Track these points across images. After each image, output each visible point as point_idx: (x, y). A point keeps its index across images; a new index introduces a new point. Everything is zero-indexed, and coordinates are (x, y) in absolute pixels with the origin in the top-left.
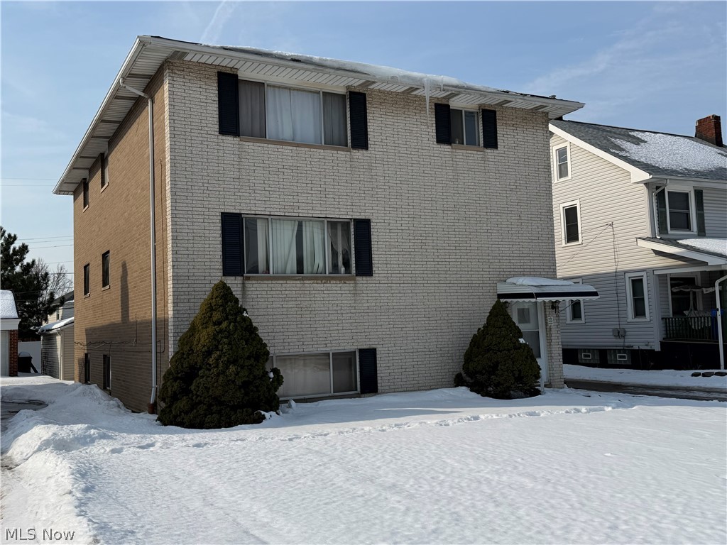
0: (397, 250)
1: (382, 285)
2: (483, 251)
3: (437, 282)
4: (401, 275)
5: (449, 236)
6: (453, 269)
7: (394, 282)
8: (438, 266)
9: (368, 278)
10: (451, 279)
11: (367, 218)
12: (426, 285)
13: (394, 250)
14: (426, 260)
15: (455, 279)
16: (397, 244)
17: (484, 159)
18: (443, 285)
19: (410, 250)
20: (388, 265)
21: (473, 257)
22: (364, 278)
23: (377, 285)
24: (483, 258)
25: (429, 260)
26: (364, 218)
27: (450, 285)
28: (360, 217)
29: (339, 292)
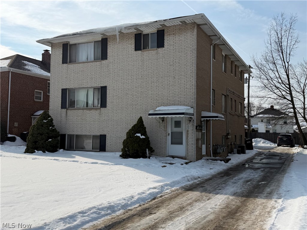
0: (116, 97)
1: (110, 111)
2: (154, 95)
3: (132, 109)
4: (117, 107)
5: (138, 90)
6: (139, 104)
7: (114, 110)
8: (133, 103)
9: (105, 108)
10: (138, 108)
11: (106, 85)
12: (127, 111)
13: (115, 97)
14: (128, 100)
15: (140, 108)
16: (117, 94)
17: (157, 53)
18: (134, 110)
19: (122, 97)
20: (113, 103)
21: (149, 98)
22: (104, 109)
23: (108, 111)
24: (154, 98)
25: (129, 100)
26: (105, 86)
27: (137, 110)
28: (103, 86)
29: (95, 114)
